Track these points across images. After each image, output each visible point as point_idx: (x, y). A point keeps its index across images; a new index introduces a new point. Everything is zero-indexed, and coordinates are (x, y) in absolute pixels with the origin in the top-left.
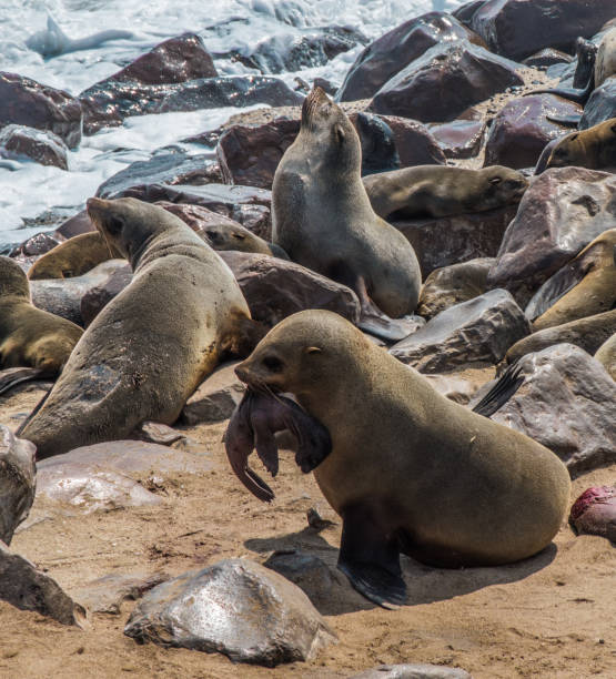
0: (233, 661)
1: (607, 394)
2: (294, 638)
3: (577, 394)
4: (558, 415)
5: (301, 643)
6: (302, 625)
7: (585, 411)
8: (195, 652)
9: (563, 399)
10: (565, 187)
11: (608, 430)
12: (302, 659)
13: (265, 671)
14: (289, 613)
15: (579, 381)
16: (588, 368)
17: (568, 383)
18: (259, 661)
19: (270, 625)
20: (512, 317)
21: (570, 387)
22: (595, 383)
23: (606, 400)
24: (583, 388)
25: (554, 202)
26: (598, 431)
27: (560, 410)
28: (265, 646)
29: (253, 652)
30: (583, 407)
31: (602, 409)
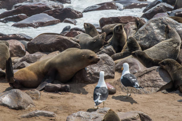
0: (9, 108)
1: (112, 64)
2: (23, 105)
3: (105, 64)
4: (99, 67)
5: (25, 106)
6: (26, 102)
7: (106, 67)
8: (2, 106)
9: (102, 65)
10: (132, 26)
11: (110, 72)
12: (24, 109)
13: (15, 111)
14: (23, 100)
15: (105, 61)
16: (108, 59)
17: (103, 61)
18: (15, 109)
19: (18, 102)
20: (110, 51)
21: (103, 62)
22: (109, 62)
23: (111, 65)
24: (106, 63)
25: (129, 29)
26: (108, 71)
27: (100, 67)
28: (17, 106)
29: (14, 107)
30: (106, 66)
31: (110, 67)
